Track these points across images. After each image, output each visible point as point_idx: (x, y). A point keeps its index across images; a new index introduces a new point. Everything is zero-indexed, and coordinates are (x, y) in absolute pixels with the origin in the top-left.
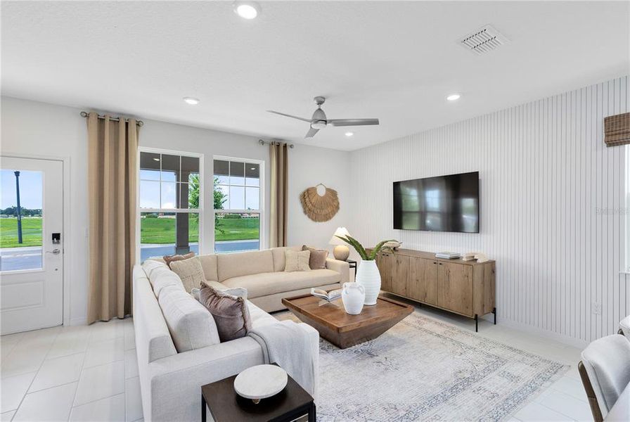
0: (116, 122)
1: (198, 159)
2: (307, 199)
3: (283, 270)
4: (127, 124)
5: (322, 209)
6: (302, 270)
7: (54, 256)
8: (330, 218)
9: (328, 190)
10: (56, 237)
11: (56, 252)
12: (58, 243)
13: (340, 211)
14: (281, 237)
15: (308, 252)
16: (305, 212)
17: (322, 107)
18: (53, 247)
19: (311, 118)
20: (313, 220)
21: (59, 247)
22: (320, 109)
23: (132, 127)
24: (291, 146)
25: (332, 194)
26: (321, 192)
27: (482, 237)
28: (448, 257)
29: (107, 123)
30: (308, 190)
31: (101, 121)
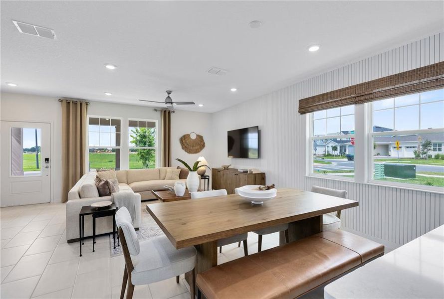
0: (75, 103)
1: (120, 120)
2: (184, 141)
3: (164, 179)
4: (81, 104)
5: (193, 146)
6: (174, 179)
7: (47, 169)
8: (199, 152)
9: (197, 135)
10: (47, 160)
11: (47, 167)
12: (48, 163)
13: (205, 148)
14: (167, 162)
15: (180, 170)
16: (183, 148)
17: (170, 95)
18: (46, 165)
19: (164, 101)
20: (188, 153)
21: (48, 165)
22: (169, 97)
23: (84, 106)
24: (173, 112)
25: (200, 138)
26: (193, 137)
27: (262, 161)
28: (242, 171)
29: (71, 104)
30: (184, 136)
31: (68, 103)
